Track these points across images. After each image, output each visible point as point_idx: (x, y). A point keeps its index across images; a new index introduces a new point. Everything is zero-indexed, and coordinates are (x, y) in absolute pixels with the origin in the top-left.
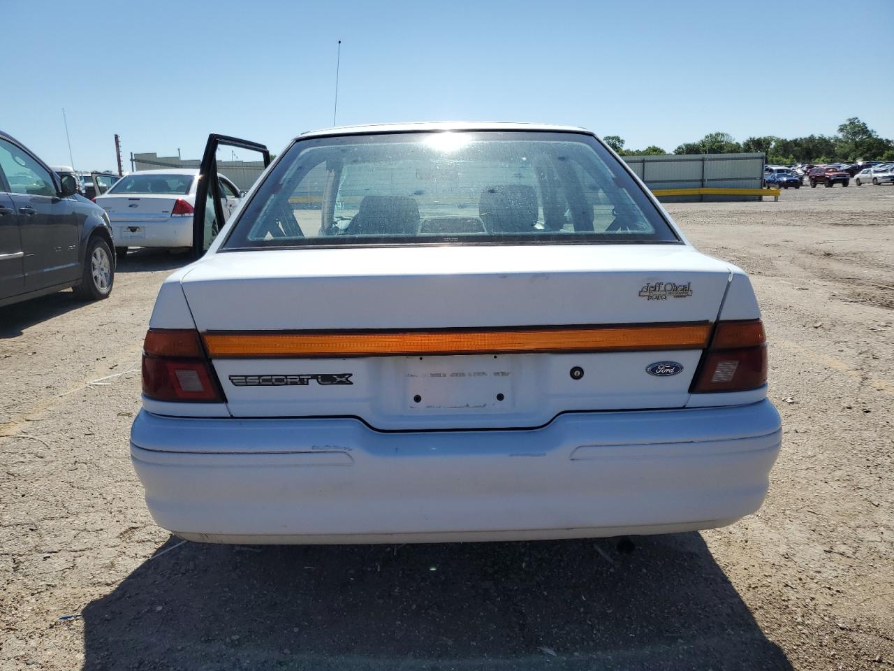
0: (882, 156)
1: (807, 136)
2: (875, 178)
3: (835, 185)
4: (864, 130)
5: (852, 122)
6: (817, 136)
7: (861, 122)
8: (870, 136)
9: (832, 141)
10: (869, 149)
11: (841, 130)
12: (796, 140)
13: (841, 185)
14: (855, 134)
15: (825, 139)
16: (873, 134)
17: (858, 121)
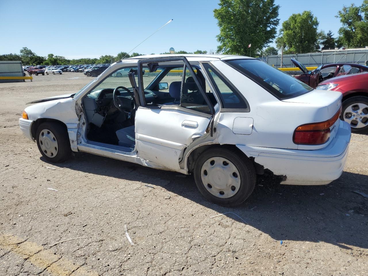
0: (43, 63)
1: (9, 54)
2: (53, 72)
3: (39, 75)
4: (30, 53)
5: (25, 49)
6: (13, 54)
7: (29, 49)
8: (34, 55)
9: (20, 56)
10: (36, 61)
11: (21, 52)
12: (4, 55)
13: (42, 75)
14: (27, 54)
15: (17, 55)
16: (35, 54)
17: (27, 49)
